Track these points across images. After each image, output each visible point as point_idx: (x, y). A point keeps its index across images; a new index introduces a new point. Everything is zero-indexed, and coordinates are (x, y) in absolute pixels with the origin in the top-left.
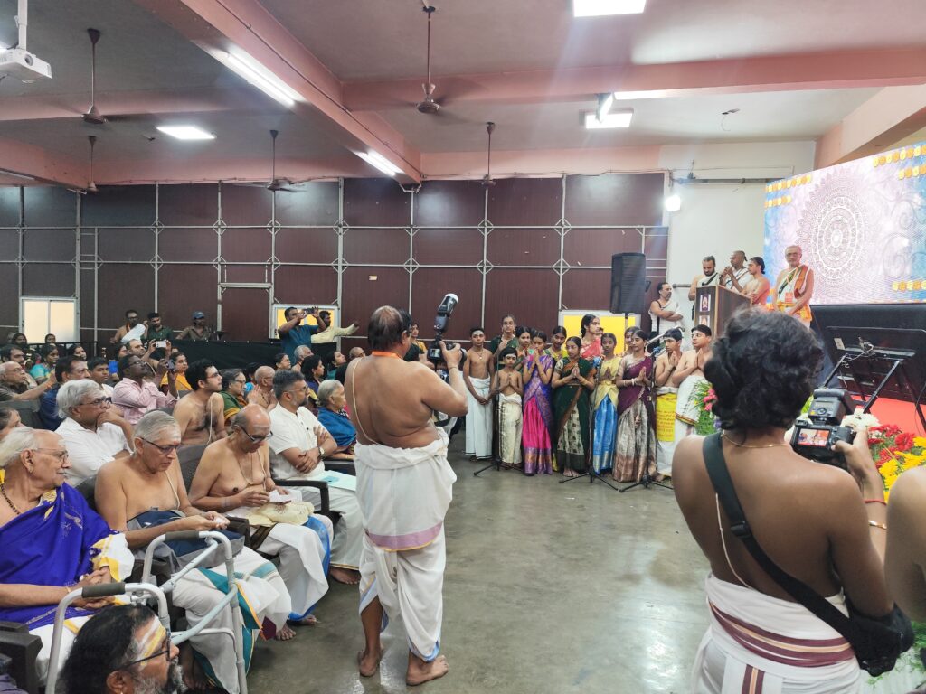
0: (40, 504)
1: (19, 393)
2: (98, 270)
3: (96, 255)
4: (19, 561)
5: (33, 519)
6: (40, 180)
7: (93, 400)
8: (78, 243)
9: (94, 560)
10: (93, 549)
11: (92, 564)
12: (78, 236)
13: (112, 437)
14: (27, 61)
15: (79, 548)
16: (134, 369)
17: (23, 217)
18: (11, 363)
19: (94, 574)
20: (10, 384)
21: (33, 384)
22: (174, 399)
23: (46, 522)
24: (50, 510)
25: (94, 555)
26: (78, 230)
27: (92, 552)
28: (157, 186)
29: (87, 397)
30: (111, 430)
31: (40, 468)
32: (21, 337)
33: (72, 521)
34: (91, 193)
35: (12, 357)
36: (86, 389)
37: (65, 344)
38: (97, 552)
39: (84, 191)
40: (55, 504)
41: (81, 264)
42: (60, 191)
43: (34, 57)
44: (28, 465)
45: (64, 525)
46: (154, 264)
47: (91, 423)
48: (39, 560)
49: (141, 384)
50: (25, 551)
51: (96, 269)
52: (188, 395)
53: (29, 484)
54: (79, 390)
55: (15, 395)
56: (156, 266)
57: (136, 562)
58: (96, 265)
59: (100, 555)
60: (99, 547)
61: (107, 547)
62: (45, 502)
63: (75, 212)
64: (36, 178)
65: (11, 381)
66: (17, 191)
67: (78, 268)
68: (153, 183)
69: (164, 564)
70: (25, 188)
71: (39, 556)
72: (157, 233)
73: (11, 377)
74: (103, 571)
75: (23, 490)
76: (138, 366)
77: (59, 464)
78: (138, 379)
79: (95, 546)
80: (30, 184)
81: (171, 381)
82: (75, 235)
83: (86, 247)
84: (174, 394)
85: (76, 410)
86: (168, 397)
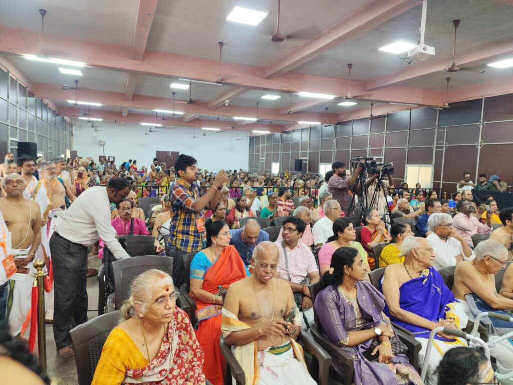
0: (421, 276)
1: (406, 214)
2: (445, 150)
3: (445, 142)
4: (411, 302)
5: (418, 282)
6: (419, 105)
7: (446, 224)
8: (436, 136)
9: (447, 313)
10: (446, 306)
11: (445, 314)
12: (436, 132)
13: (455, 246)
14: (424, 49)
15: (439, 305)
16: (465, 208)
17: (410, 125)
18: (403, 199)
19: (446, 320)
20: (403, 209)
21: (412, 210)
22: (489, 228)
23: (424, 285)
24: (426, 280)
25: (446, 310)
26: (436, 129)
27: (446, 308)
28: (484, 99)
29: (443, 222)
30: (454, 242)
31: (421, 257)
32: (406, 185)
33: (436, 289)
34: (445, 109)
35: (404, 195)
36: (443, 218)
37: (426, 189)
38: (448, 309)
39: (441, 108)
40: (428, 277)
41: (436, 147)
42: (429, 109)
43: (427, 46)
44: (415, 255)
45: (432, 290)
46: (478, 145)
47: (444, 237)
48: (420, 304)
49: (469, 217)
50: (414, 297)
51: (444, 149)
52: (500, 228)
53: (416, 264)
54: (439, 218)
55: (404, 215)
56: (479, 146)
57: (469, 322)
58: (444, 147)
59: (450, 311)
60: (449, 307)
61: (453, 308)
62: (424, 275)
63: (436, 119)
64: (418, 105)
65: (404, 208)
66: (408, 112)
67: (434, 150)
68: (481, 98)
69: (485, 328)
70: (412, 111)
71: (420, 302)
72: (481, 127)
73: (403, 206)
74: (452, 320)
75: (413, 267)
76: (468, 206)
77: (430, 255)
78: (467, 213)
79: (448, 305)
80: (414, 108)
81: (488, 218)
82: (435, 132)
83: (440, 138)
84: (489, 225)
85: (437, 228)
86: (485, 226)
